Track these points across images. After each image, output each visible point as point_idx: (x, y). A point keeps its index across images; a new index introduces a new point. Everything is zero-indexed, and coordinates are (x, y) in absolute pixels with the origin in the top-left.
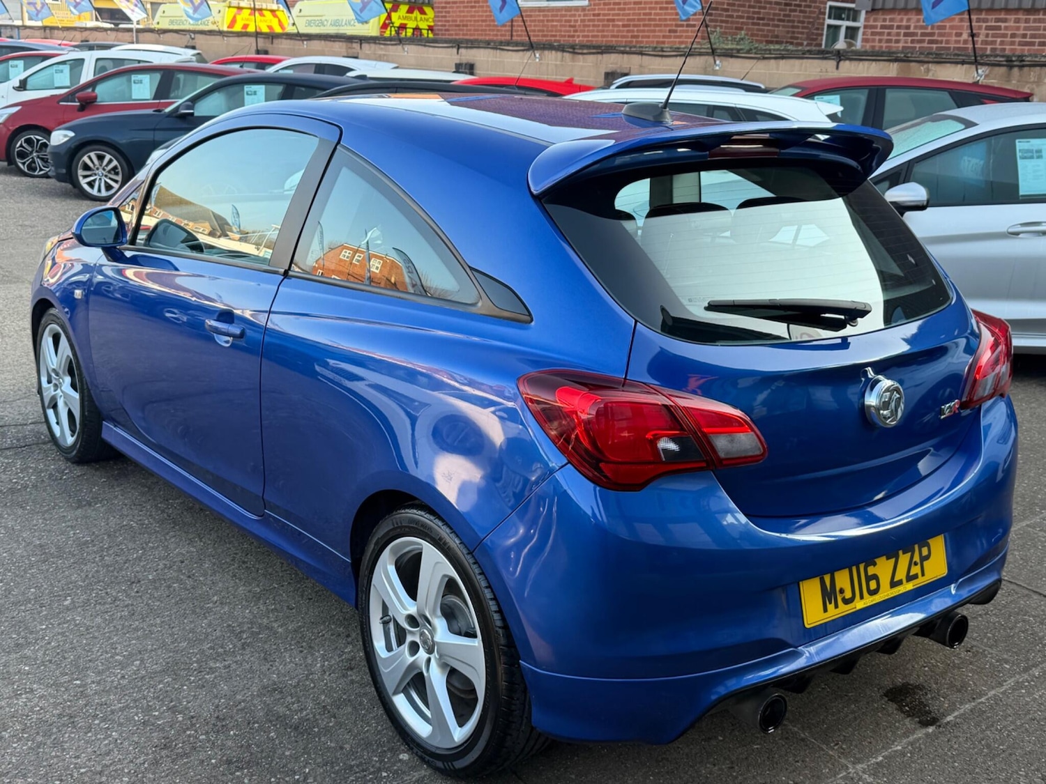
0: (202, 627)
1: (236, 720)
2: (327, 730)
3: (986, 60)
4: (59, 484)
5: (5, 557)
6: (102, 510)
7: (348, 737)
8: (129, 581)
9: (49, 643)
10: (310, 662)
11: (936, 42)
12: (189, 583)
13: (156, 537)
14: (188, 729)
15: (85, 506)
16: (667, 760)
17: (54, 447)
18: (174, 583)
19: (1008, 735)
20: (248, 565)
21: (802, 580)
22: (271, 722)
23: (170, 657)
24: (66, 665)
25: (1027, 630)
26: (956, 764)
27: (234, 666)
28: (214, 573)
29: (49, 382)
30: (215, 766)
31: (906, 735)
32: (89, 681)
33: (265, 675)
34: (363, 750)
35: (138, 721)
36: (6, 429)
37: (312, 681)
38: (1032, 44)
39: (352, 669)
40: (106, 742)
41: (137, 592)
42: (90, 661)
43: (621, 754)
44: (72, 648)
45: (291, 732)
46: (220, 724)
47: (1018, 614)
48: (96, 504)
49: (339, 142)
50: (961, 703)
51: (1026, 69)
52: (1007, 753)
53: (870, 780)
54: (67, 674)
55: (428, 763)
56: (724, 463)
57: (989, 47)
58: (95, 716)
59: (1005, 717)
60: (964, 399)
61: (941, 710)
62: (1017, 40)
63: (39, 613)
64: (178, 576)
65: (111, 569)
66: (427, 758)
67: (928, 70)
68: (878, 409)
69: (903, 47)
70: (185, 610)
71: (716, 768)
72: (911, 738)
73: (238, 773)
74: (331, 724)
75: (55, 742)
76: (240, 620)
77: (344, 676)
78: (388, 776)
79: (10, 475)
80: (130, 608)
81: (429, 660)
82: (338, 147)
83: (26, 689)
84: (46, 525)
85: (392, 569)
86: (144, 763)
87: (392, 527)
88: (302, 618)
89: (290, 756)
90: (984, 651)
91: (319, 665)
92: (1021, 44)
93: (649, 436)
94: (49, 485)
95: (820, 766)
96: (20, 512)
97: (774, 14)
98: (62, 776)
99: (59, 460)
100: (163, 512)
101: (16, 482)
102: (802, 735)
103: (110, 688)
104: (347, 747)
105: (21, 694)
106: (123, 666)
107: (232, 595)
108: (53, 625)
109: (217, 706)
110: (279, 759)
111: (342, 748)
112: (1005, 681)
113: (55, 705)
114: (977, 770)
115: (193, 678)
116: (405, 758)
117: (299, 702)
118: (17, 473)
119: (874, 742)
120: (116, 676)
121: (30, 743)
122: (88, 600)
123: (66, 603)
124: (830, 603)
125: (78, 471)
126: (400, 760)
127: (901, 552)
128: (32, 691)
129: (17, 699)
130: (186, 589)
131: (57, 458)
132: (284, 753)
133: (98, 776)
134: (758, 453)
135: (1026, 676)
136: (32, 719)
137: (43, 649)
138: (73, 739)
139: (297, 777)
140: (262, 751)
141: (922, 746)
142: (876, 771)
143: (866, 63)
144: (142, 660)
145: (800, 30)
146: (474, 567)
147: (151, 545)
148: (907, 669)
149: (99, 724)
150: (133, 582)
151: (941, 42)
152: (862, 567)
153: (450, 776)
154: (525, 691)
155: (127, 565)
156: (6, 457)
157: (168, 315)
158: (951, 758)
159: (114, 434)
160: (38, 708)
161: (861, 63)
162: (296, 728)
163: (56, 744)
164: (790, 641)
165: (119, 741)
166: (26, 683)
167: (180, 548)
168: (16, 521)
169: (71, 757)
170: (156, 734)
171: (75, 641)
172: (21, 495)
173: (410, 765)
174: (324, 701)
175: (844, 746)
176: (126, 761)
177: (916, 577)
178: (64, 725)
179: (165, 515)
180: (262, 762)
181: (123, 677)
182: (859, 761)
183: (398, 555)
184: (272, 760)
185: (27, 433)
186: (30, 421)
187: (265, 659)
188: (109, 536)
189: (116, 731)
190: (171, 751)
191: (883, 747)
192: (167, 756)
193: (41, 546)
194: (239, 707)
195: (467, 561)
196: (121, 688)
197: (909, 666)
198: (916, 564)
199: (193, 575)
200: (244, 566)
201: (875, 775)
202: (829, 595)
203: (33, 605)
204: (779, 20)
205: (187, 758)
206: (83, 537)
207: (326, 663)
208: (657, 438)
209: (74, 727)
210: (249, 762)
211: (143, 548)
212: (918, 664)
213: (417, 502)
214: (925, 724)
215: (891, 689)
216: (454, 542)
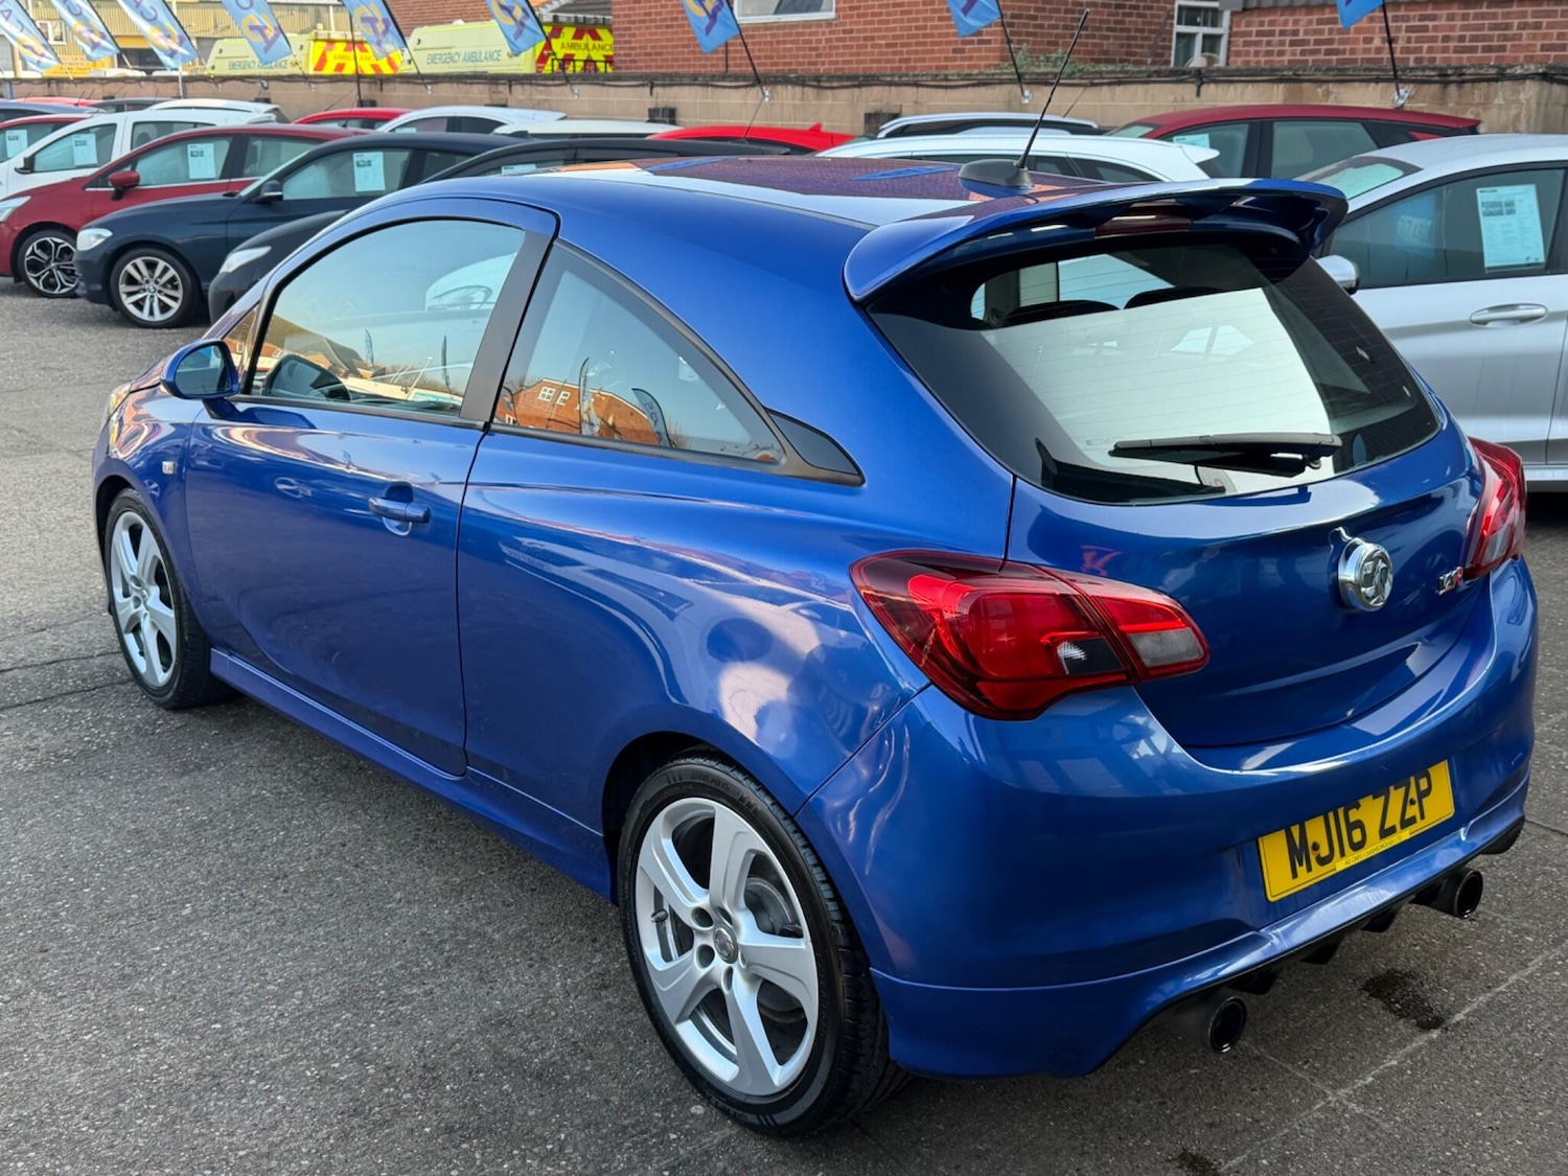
0: (385, 937)
1: (453, 1070)
2: (583, 1078)
3: (1409, 75)
4: (151, 741)
5: (88, 850)
6: (219, 775)
7: (614, 1085)
8: (271, 875)
9: (169, 972)
10: (545, 980)
11: (1336, 52)
12: (358, 874)
13: (302, 811)
14: (384, 1085)
15: (193, 771)
16: (1071, 1096)
17: (138, 688)
18: (336, 876)
19: (1544, 1037)
20: (439, 845)
21: (1262, 835)
22: (501, 1069)
23: (344, 983)
24: (197, 1003)
25: (1551, 886)
26: (1477, 1082)
27: (438, 991)
28: (392, 858)
29: (126, 595)
30: (430, 1137)
31: (1401, 1044)
32: (234, 1023)
33: (484, 1002)
34: (637, 1103)
35: (313, 1077)
36: (63, 664)
37: (552, 1007)
38: (1473, 49)
39: (605, 987)
40: (270, 1110)
41: (285, 891)
42: (231, 994)
43: (1005, 1092)
44: (202, 977)
45: (532, 1082)
46: (429, 1076)
47: (1535, 864)
48: (208, 767)
49: (555, 236)
50: (1473, 995)
51: (1468, 86)
52: (1545, 1062)
53: (1359, 1110)
54: (200, 1015)
55: (735, 1119)
56: (1151, 673)
57: (1412, 57)
58: (249, 1074)
59: (1538, 1010)
60: (1468, 566)
61: (1446, 1006)
62: (1452, 44)
63: (149, 928)
64: (340, 866)
65: (244, 859)
66: (733, 1110)
67: (1328, 93)
68: (1357, 586)
69: (1290, 61)
70: (357, 914)
71: (1141, 1105)
72: (1409, 1049)
73: (464, 1146)
74: (587, 1068)
75: (197, 1113)
76: (438, 925)
77: (596, 998)
78: (679, 1138)
79: (80, 731)
80: (279, 914)
81: (730, 972)
82: (555, 243)
83: (144, 1039)
84: (141, 800)
85: (668, 844)
86: (328, 1138)
87: (667, 784)
88: (526, 917)
89: (536, 1116)
90: (1495, 918)
91: (558, 984)
92: (1457, 50)
93: (1045, 640)
94: (137, 744)
95: (1287, 1095)
96: (101, 784)
97: (1102, 21)
98: (211, 1163)
99: (147, 705)
100: (306, 774)
101: (89, 742)
102: (1256, 1052)
103: (265, 1032)
104: (615, 1099)
105: (137, 1048)
106: (279, 999)
107: (422, 889)
108: (170, 945)
109: (422, 1050)
110: (521, 1121)
111: (607, 1102)
112: (1531, 960)
113: (190, 1061)
114: (1507, 1089)
115: (382, 1012)
116: (699, 1112)
117: (538, 1038)
118: (88, 729)
119: (1358, 1057)
120: (271, 1015)
121: (160, 1117)
122: (216, 906)
123: (186, 912)
124: (1301, 865)
125: (176, 720)
126: (693, 1115)
127: (1392, 788)
128: (153, 1042)
129: (133, 1055)
130: (354, 884)
131: (143, 703)
132: (526, 1113)
133: (265, 1160)
134: (1196, 657)
135: (1558, 952)
136: (159, 1082)
137: (161, 981)
138: (222, 1108)
139: (549, 1147)
140: (495, 1112)
141: (1426, 1059)
142: (1366, 1096)
143: (1239, 86)
144: (305, 990)
145: (1139, 42)
146: (796, 837)
147: (295, 822)
148: (1391, 950)
149: (256, 1085)
150: (278, 878)
151: (1344, 52)
152: (1341, 811)
153: (768, 1135)
154: (876, 1011)
155: (265, 853)
156: (70, 706)
157: (281, 487)
158: (1468, 1073)
159: (227, 665)
160: (166, 1067)
161: (1232, 87)
162: (539, 1076)
163: (198, 1117)
164: (1250, 922)
165: (288, 1108)
166: (143, 1032)
167: (338, 825)
168: (97, 797)
169: (221, 1135)
170: (340, 1095)
171: (205, 967)
172: (99, 760)
173: (707, 1121)
174: (573, 1036)
175: (1317, 1065)
176: (302, 1137)
177: (1413, 821)
178: (205, 1089)
179: (310, 779)
180: (497, 1128)
181: (281, 1015)
182: (1341, 1084)
183: (677, 824)
184: (511, 1124)
185: (95, 669)
186: (97, 652)
187: (481, 979)
188: (234, 812)
189: (281, 1094)
190: (365, 1118)
191: (1371, 1063)
192: (360, 1126)
193: (137, 832)
194: (453, 1050)
195: (785, 829)
196: (281, 1031)
197: (1393, 945)
198: (1412, 802)
199: (362, 863)
200: (433, 846)
201: (1365, 1103)
202: (1299, 854)
203: (138, 918)
204: (1109, 29)
205: (389, 1127)
206: (197, 816)
207: (569, 980)
208: (1056, 642)
209: (221, 1091)
210: (479, 1127)
211: (284, 828)
212: (1405, 942)
213: (702, 747)
214: (1426, 1027)
215: (1372, 980)
216: (763, 803)
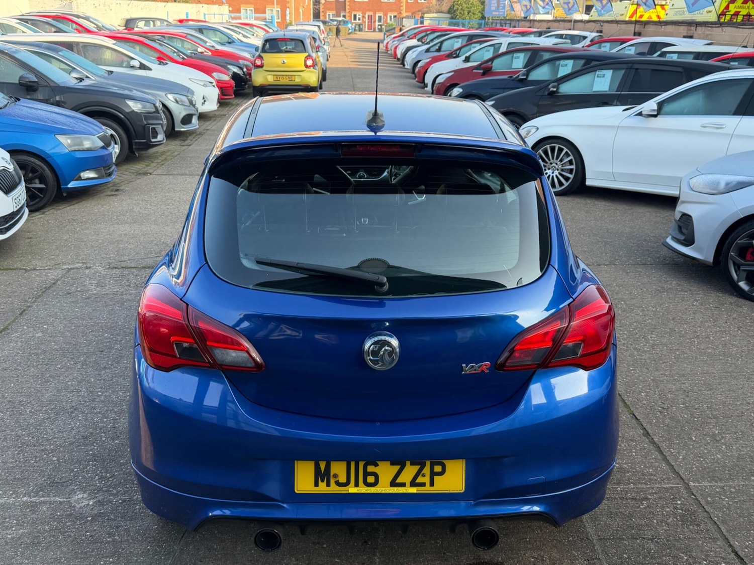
21: (298, 460)
56: (224, 367)
60: (498, 363)
68: (369, 354)
93: (171, 339)
124: (322, 481)
127: (408, 463)
134: (249, 365)
152: (361, 464)
164: (276, 497)
177: (423, 485)
198: (424, 476)
202: (321, 476)
